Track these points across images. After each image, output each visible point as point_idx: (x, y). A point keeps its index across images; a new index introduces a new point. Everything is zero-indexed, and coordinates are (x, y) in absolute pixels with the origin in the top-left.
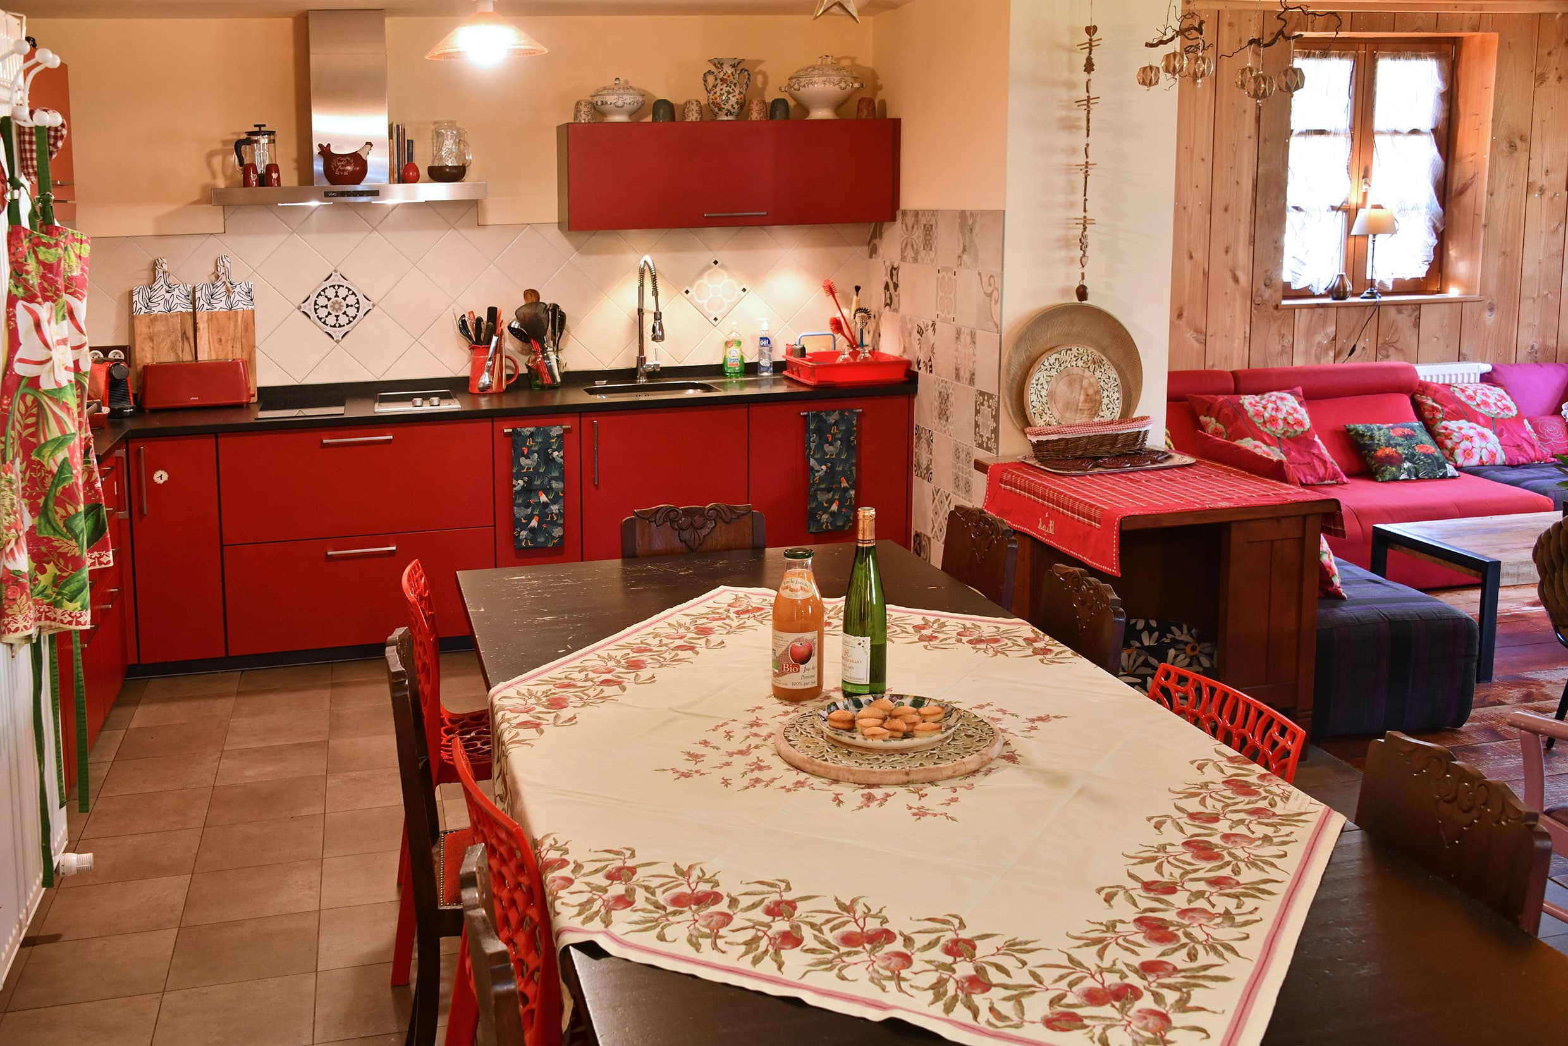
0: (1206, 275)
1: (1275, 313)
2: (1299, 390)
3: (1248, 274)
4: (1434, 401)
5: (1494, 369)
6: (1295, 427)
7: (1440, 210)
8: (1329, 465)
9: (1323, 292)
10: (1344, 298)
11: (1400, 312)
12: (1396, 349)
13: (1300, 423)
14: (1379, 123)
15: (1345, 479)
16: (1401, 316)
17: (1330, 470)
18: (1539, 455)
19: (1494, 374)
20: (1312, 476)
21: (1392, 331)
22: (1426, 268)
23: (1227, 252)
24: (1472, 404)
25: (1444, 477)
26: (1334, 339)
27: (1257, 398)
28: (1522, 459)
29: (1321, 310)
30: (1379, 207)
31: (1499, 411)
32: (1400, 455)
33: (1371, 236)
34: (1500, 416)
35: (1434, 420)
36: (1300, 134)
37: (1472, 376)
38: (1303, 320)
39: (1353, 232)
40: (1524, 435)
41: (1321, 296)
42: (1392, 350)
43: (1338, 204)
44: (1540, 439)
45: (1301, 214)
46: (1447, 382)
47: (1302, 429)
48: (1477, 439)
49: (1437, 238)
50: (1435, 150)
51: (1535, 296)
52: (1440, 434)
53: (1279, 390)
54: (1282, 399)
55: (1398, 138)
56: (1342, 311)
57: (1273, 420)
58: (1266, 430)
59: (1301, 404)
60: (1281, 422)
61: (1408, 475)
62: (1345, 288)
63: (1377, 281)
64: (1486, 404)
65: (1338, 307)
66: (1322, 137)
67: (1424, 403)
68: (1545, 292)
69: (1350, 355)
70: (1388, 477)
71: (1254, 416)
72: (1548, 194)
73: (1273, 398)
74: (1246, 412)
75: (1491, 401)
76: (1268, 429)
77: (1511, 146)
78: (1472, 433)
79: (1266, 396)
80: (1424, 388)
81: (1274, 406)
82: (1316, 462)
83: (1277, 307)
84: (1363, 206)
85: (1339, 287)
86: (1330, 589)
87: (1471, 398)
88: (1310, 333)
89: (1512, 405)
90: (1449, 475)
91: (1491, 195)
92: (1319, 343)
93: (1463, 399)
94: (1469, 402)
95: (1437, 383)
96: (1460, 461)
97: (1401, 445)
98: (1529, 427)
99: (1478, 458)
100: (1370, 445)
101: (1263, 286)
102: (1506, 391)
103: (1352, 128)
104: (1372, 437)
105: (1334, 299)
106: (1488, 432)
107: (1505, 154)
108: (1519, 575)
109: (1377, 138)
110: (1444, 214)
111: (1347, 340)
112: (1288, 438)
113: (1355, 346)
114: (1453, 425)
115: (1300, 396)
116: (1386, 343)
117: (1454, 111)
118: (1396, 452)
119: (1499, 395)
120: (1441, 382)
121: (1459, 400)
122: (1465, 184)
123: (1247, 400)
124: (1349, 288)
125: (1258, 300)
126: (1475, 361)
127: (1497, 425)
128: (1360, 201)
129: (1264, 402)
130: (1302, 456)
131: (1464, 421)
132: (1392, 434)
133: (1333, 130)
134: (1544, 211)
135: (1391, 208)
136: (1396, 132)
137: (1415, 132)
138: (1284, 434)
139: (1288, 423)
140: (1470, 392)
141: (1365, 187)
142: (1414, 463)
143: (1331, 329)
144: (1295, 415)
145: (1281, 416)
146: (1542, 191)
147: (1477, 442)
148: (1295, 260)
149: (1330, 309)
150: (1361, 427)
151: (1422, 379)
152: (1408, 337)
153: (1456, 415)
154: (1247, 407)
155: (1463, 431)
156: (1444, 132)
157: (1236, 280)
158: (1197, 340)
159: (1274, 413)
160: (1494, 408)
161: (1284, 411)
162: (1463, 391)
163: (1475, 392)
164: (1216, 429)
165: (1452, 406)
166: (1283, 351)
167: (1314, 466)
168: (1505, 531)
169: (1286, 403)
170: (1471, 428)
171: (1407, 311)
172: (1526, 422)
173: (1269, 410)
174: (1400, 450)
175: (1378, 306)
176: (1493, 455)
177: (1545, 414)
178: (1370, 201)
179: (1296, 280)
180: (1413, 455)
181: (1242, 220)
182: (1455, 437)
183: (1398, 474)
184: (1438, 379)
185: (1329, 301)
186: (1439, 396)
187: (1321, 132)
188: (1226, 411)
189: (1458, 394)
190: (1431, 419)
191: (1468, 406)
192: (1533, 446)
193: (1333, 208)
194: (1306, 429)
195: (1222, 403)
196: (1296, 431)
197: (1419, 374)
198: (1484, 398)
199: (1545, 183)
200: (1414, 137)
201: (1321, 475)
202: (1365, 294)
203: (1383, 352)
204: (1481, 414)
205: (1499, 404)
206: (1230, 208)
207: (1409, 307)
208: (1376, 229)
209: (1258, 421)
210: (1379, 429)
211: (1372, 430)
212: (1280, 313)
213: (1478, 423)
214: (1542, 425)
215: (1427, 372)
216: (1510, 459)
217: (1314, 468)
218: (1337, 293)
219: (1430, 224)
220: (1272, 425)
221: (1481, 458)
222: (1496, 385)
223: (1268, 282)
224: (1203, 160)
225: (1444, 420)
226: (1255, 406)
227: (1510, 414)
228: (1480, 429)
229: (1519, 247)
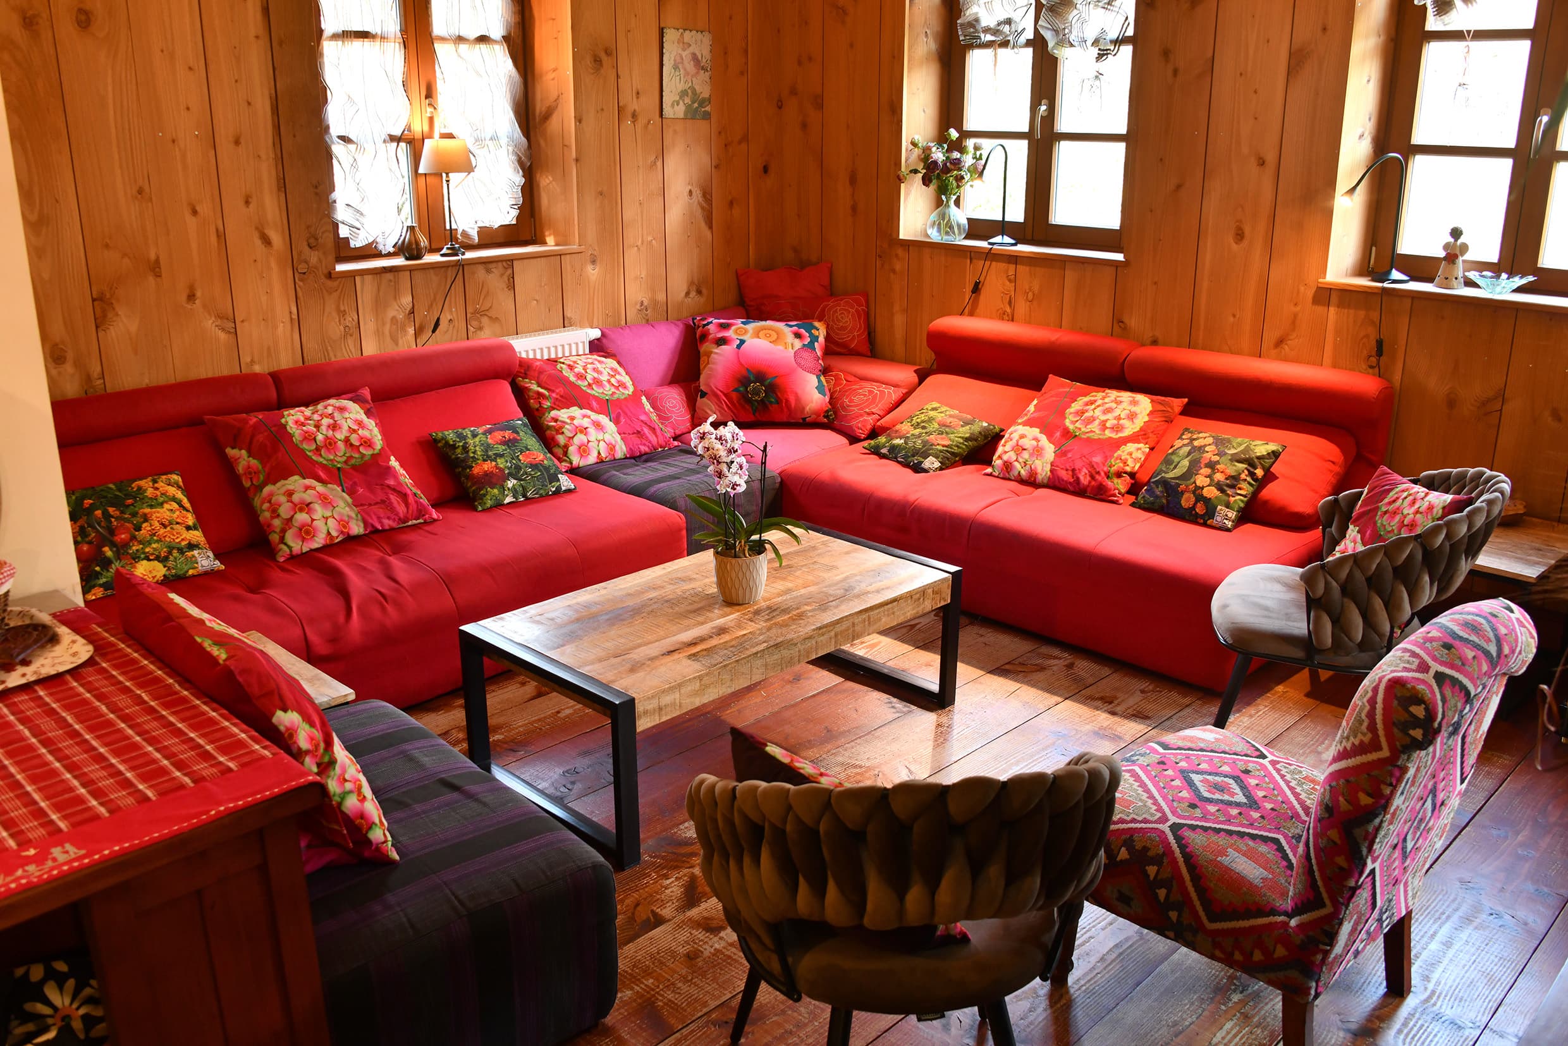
0: (221, 236)
1: (329, 283)
2: (366, 392)
3: (283, 231)
4: (539, 385)
5: (603, 335)
6: (361, 449)
7: (524, 140)
8: (411, 499)
9: (392, 250)
10: (419, 257)
11: (488, 271)
12: (490, 318)
13: (368, 443)
14: (439, 27)
15: (435, 514)
16: (491, 275)
17: (413, 506)
18: (661, 442)
19: (604, 341)
20: (389, 518)
21: (482, 297)
22: (515, 213)
23: (247, 203)
24: (583, 384)
25: (558, 492)
26: (412, 312)
27: (308, 411)
28: (644, 449)
29: (389, 276)
30: (450, 136)
31: (613, 390)
32: (502, 470)
33: (444, 175)
34: (616, 396)
35: (541, 411)
36: (335, 37)
37: (581, 346)
38: (366, 291)
39: (421, 170)
40: (643, 418)
41: (389, 255)
42: (485, 320)
43: (397, 132)
44: (660, 417)
45: (352, 147)
46: (553, 356)
47: (370, 452)
48: (592, 430)
49: (524, 176)
50: (510, 62)
51: (639, 243)
52: (549, 427)
53: (338, 395)
54: (342, 409)
55: (463, 47)
56: (418, 275)
57: (330, 443)
58: (321, 460)
59: (368, 413)
60: (341, 445)
61: (514, 496)
62: (417, 243)
63: (460, 231)
64: (598, 382)
65: (411, 270)
66: (367, 43)
67: (528, 389)
68: (650, 238)
69: (434, 331)
70: (489, 503)
71: (301, 442)
72: (641, 121)
73: (330, 410)
74: (290, 436)
75: (604, 378)
76: (325, 458)
77: (595, 61)
78: (586, 422)
79: (320, 406)
80: (526, 368)
81: (331, 421)
82: (394, 498)
83: (330, 275)
84: (430, 136)
85: (410, 242)
86: (367, 854)
87: (581, 377)
88: (379, 306)
89: (626, 379)
90: (563, 488)
91: (580, 122)
92: (394, 319)
93: (572, 379)
94: (580, 383)
95: (541, 360)
96: (576, 460)
97: (501, 456)
98: (647, 406)
99: (595, 454)
100: (464, 460)
101: (307, 248)
102: (619, 363)
103: (404, 31)
104: (465, 448)
105: (407, 259)
106: (604, 419)
107: (592, 71)
108: (660, 709)
109: (438, 46)
110: (530, 146)
111: (428, 311)
112: (354, 467)
113: (438, 319)
114: (563, 414)
115: (367, 402)
116: (476, 312)
117: (527, 14)
118: (497, 467)
119: (612, 369)
120: (546, 357)
121: (567, 379)
122: (549, 107)
123: (292, 418)
124: (424, 242)
125: (302, 268)
126: (582, 326)
127: (612, 408)
128: (426, 128)
129: (316, 417)
130: (372, 491)
131: (575, 408)
132: (490, 441)
133: (379, 33)
134: (639, 140)
135: (465, 138)
136: (460, 39)
137: (483, 39)
138: (346, 462)
139: (352, 445)
140: (579, 369)
141: (430, 110)
142: (520, 480)
143: (406, 300)
144: (360, 432)
145: (340, 436)
146: (634, 116)
147: (593, 434)
148: (350, 210)
149: (401, 274)
150: (450, 435)
151: (524, 355)
152: (503, 302)
153: (566, 402)
154: (292, 428)
155: (576, 422)
156: (519, 41)
157: (267, 241)
158: (223, 329)
159: (330, 433)
160: (608, 387)
161: (345, 428)
162: (571, 367)
163: (585, 368)
164: (249, 467)
165: (560, 390)
166: (347, 334)
167: (391, 503)
168: (636, 611)
169: (347, 415)
170: (584, 416)
171: (497, 270)
172: (644, 399)
173: (323, 429)
174: (501, 463)
175: (461, 265)
176: (611, 447)
177: (661, 385)
178: (438, 130)
179: (356, 236)
180: (518, 468)
181: (264, 157)
182: (568, 430)
183: (501, 497)
184: (542, 355)
185: (400, 261)
186: (544, 378)
187: (364, 35)
188: (260, 438)
189: (567, 373)
190: (537, 410)
191: (578, 387)
192: (653, 430)
193: (392, 138)
194: (376, 451)
195: (255, 427)
196: (364, 455)
197: (517, 349)
198: (596, 375)
199: (637, 108)
200: (483, 47)
201: (402, 516)
202: (444, 251)
203: (475, 323)
204: (595, 397)
205: (613, 380)
206: (242, 141)
207: (500, 264)
208: (447, 166)
209: (308, 448)
210: (474, 436)
211: (464, 438)
212: (336, 284)
213: (592, 410)
214: (662, 399)
215: (527, 346)
216: (631, 449)
217: (392, 509)
218: (408, 250)
219: (514, 158)
220: (328, 450)
221: (599, 453)
222: (608, 355)
223: (312, 241)
224: (190, 68)
225: (553, 409)
226: (303, 424)
227: (626, 392)
228: (594, 416)
229: (616, 188)
